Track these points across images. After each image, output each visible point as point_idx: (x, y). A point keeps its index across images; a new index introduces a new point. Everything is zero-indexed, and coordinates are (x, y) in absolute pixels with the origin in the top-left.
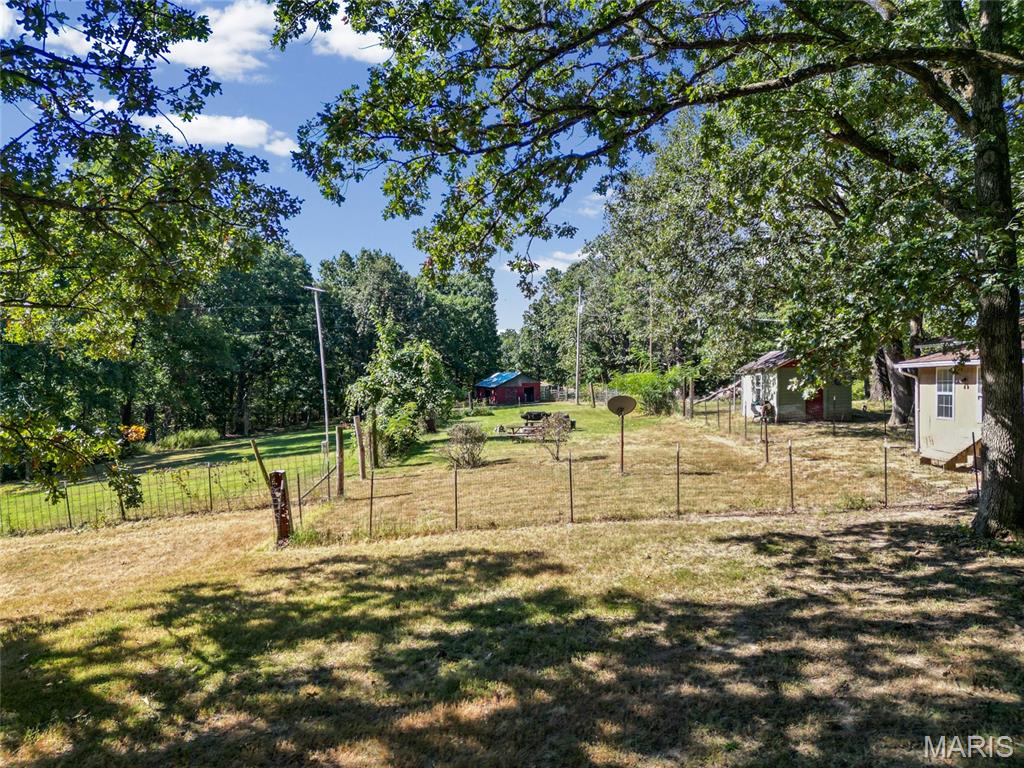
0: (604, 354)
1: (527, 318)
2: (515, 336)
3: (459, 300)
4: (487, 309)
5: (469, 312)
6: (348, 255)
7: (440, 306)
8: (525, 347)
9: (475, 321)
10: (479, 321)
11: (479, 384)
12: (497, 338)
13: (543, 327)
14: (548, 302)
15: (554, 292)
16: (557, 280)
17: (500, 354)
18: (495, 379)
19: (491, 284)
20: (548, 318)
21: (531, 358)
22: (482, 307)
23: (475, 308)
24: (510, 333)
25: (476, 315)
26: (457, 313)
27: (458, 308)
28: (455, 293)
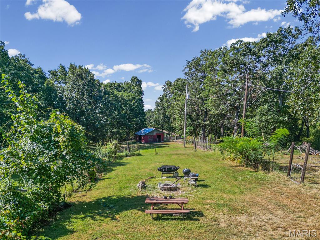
0: (195, 121)
1: (157, 104)
2: (152, 112)
3: (125, 94)
4: (139, 99)
5: (131, 100)
6: (63, 67)
7: (116, 96)
8: (156, 116)
9: (134, 104)
10: (136, 104)
11: (136, 133)
12: (144, 113)
13: (164, 108)
14: (166, 96)
15: (169, 92)
16: (170, 86)
17: (145, 120)
18: (143, 131)
19: (141, 88)
20: (166, 104)
21: (159, 121)
22: (137, 98)
23: (134, 98)
24: (150, 111)
25: (134, 101)
26: (124, 100)
27: (125, 98)
28: (124, 91)
